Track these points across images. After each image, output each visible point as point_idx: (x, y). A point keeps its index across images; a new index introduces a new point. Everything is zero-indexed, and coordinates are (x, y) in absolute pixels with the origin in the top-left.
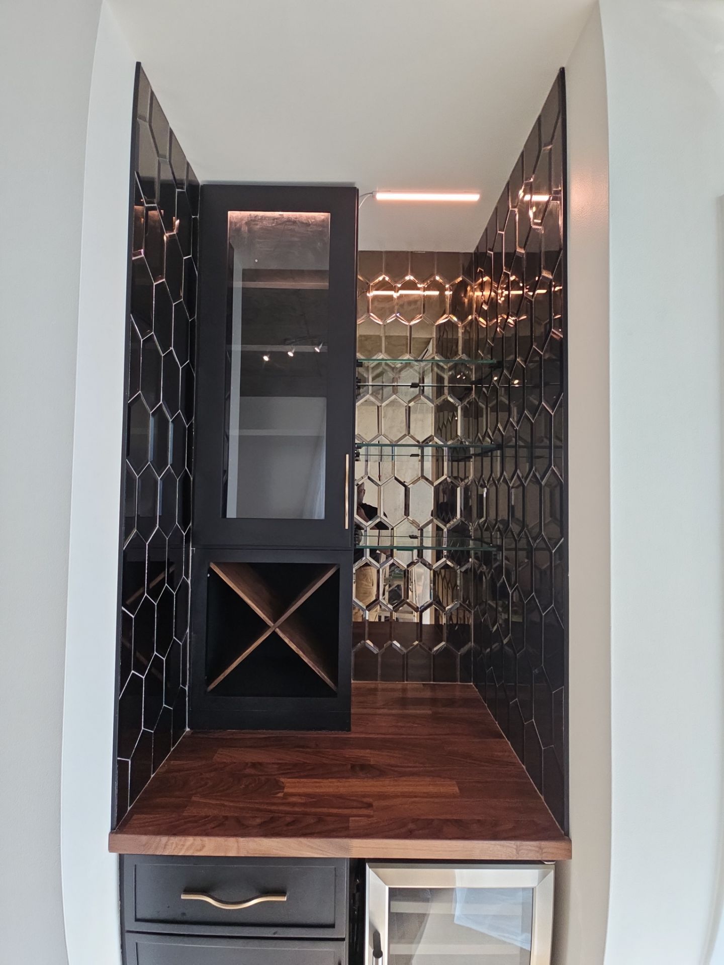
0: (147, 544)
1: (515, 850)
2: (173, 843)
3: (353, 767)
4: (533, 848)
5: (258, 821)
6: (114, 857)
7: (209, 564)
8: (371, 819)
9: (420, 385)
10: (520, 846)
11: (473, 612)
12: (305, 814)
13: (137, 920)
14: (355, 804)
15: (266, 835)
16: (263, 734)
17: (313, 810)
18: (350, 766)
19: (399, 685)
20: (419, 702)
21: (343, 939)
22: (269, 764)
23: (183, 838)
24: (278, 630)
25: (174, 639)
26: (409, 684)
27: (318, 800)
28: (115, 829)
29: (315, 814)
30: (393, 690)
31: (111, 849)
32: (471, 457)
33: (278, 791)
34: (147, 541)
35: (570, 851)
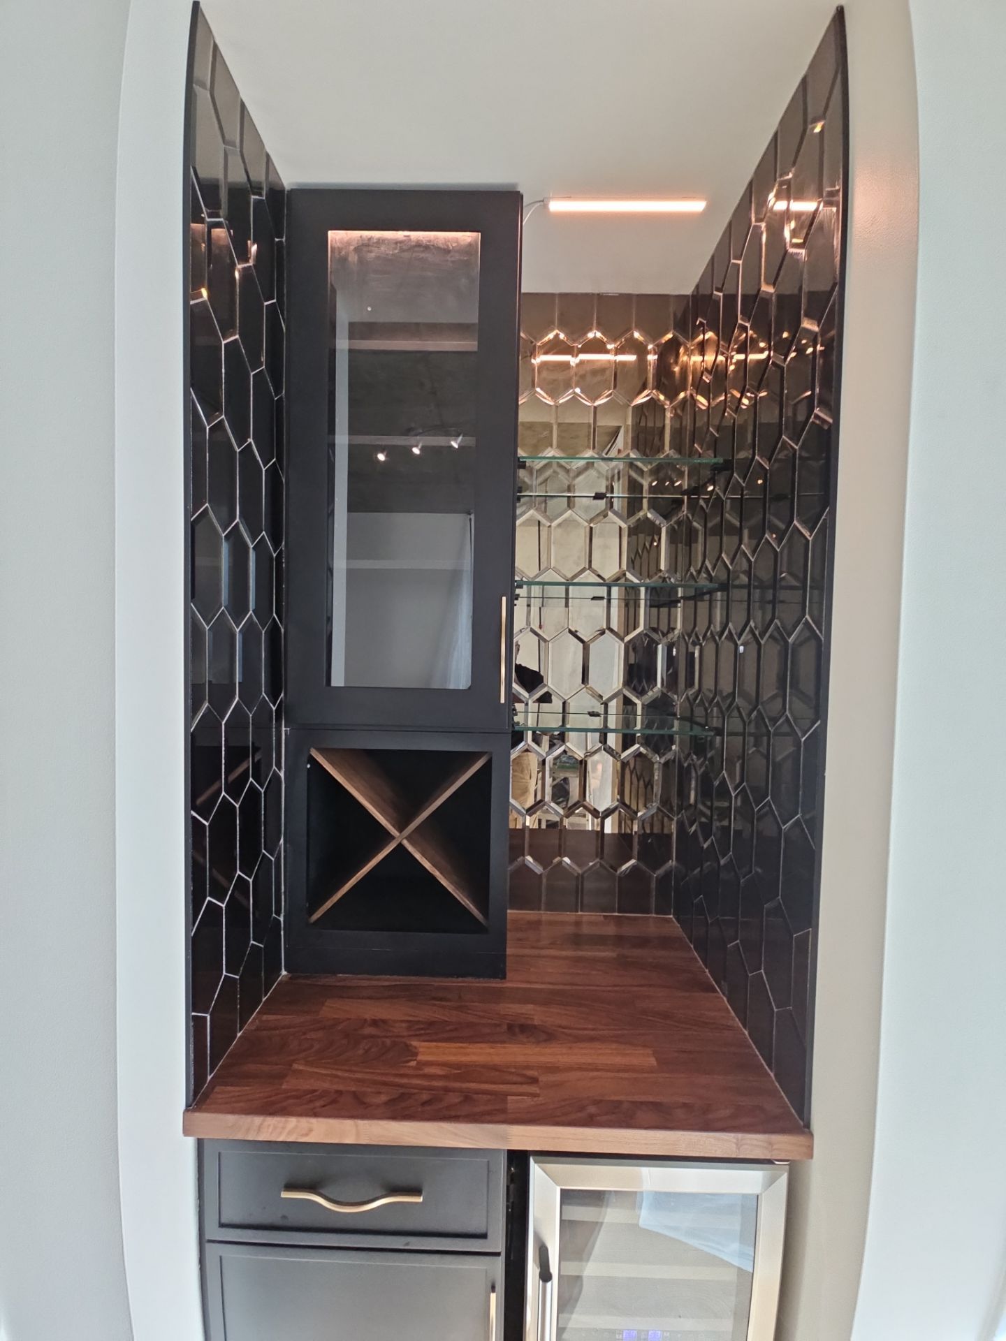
0: (224, 723)
1: (735, 1146)
2: (269, 1125)
3: (510, 1027)
4: (761, 1143)
5: (384, 1098)
6: (190, 1142)
7: (309, 751)
8: (536, 1099)
9: (607, 495)
10: (742, 1140)
11: (675, 819)
12: (447, 1090)
13: (222, 1225)
14: (515, 1079)
15: (394, 1118)
16: (386, 980)
17: (457, 1085)
18: (505, 1027)
19: (570, 916)
20: (600, 940)
21: (498, 1254)
22: (395, 1021)
23: (284, 1119)
24: (405, 843)
25: (264, 854)
26: (586, 916)
27: (465, 1072)
28: (191, 1106)
29: (460, 1091)
30: (563, 923)
31: (186, 1132)
32: (679, 602)
33: (410, 1058)
34: (223, 719)
35: (811, 1148)
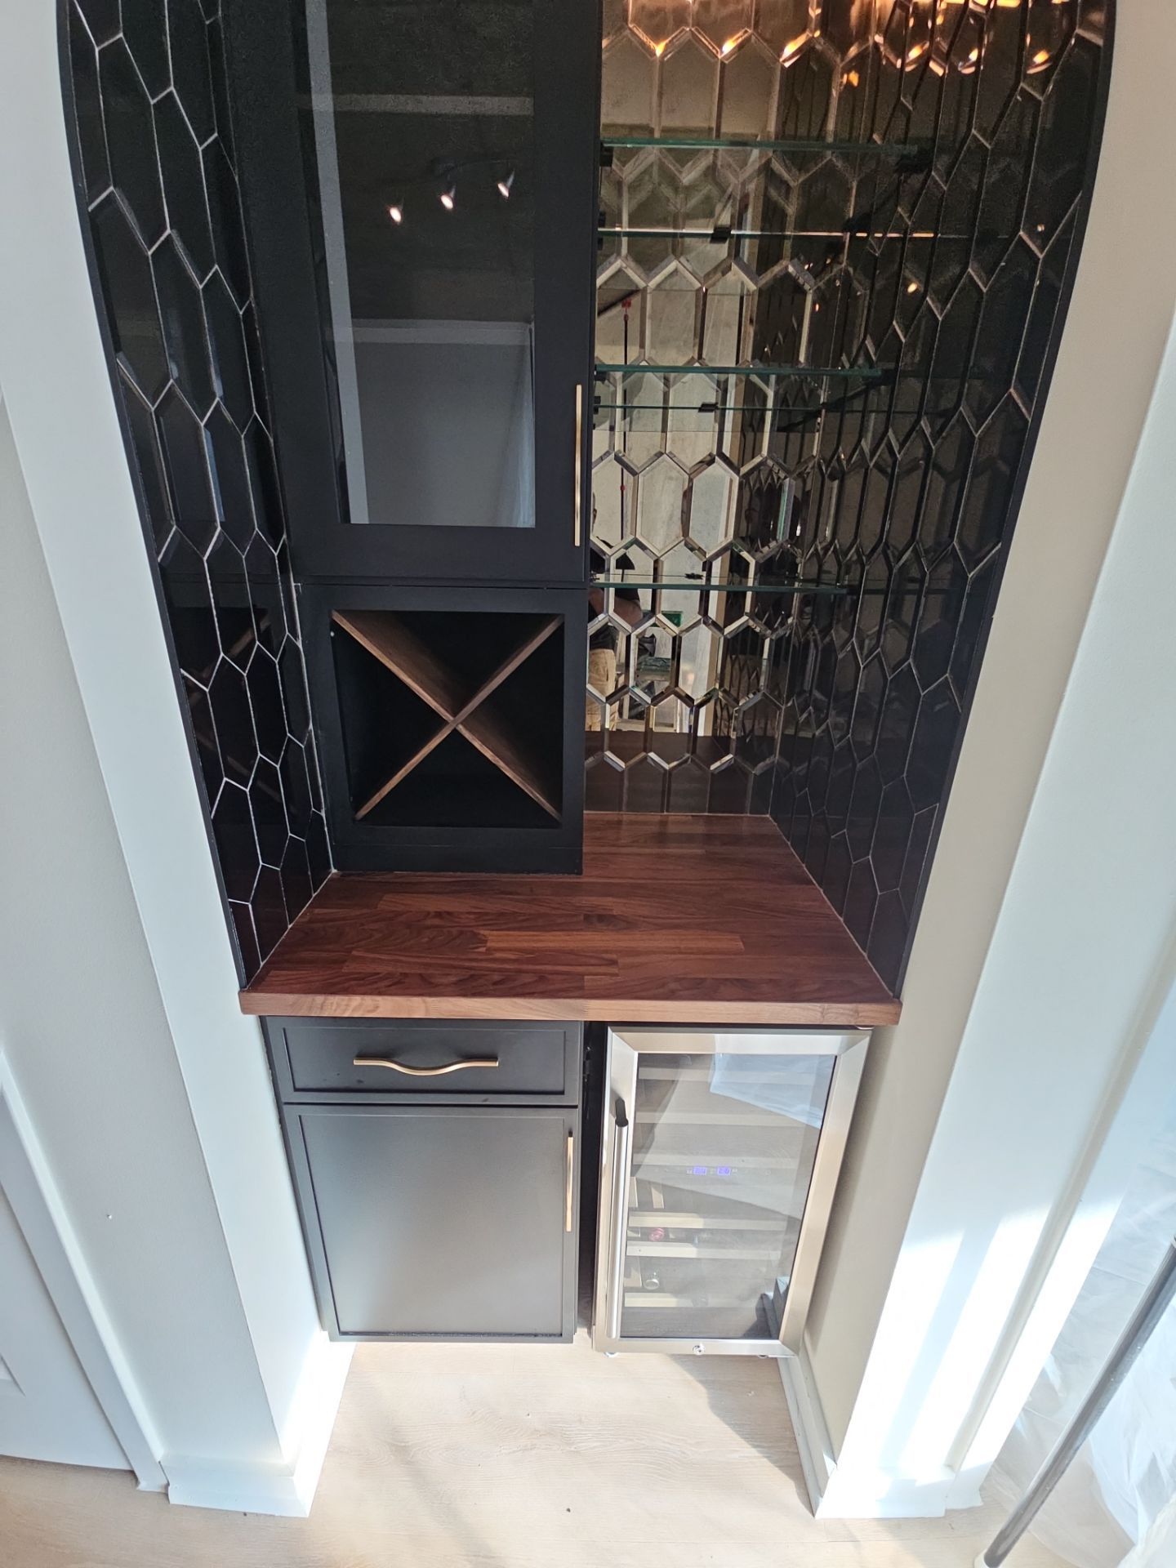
0: (205, 558)
1: (820, 1014)
2: (332, 1003)
3: (587, 918)
4: (847, 1012)
5: (453, 979)
6: (251, 1021)
7: (330, 616)
8: (614, 978)
10: (828, 1009)
11: (783, 707)
12: (520, 971)
13: (296, 1090)
14: (593, 961)
15: (465, 995)
16: (447, 877)
17: (531, 967)
18: (582, 918)
19: (656, 817)
20: (689, 839)
21: (576, 1107)
22: (462, 913)
23: (346, 998)
24: (461, 728)
26: (672, 816)
27: (536, 956)
28: (245, 987)
29: (534, 972)
30: (645, 823)
31: (245, 1009)
33: (480, 945)
34: (204, 554)
35: (898, 1015)
